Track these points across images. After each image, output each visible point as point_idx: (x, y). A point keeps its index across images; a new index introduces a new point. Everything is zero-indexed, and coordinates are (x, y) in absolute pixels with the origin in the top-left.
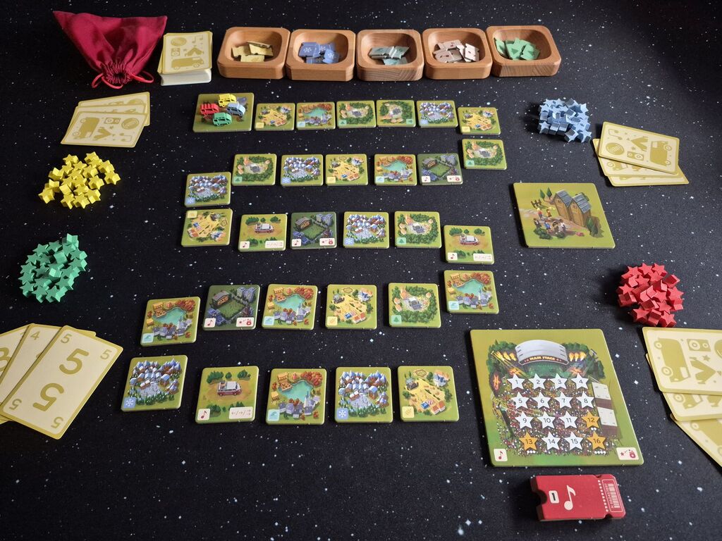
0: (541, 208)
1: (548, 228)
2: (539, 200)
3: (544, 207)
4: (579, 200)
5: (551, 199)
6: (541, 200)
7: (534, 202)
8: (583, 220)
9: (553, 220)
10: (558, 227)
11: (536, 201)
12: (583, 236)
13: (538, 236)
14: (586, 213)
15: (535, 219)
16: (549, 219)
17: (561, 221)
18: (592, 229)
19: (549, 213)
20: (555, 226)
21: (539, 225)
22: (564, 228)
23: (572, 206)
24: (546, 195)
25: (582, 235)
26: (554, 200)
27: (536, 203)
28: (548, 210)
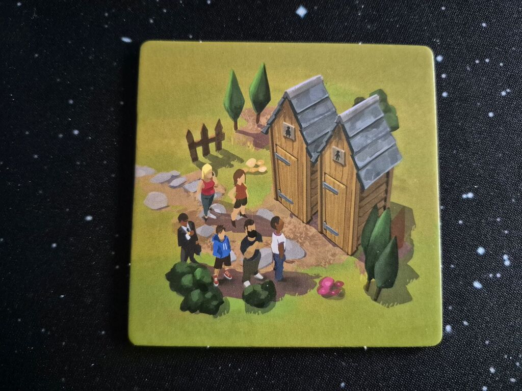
0: (217, 165)
1: (223, 261)
2: (219, 127)
3: (227, 159)
4: (361, 125)
5: (264, 121)
6: (227, 123)
7: (197, 137)
8: (357, 223)
9: (248, 220)
10: (257, 253)
11: (204, 131)
12: (341, 295)
13: (178, 299)
14: (376, 186)
15: (183, 218)
16: (235, 216)
17: (276, 224)
18: (379, 266)
19: (241, 190)
20: (251, 250)
21: (190, 247)
22: (279, 259)
23: (329, 155)
24: (248, 105)
25: (335, 291)
26: (271, 124)
27: (205, 141)
28: (239, 173)
